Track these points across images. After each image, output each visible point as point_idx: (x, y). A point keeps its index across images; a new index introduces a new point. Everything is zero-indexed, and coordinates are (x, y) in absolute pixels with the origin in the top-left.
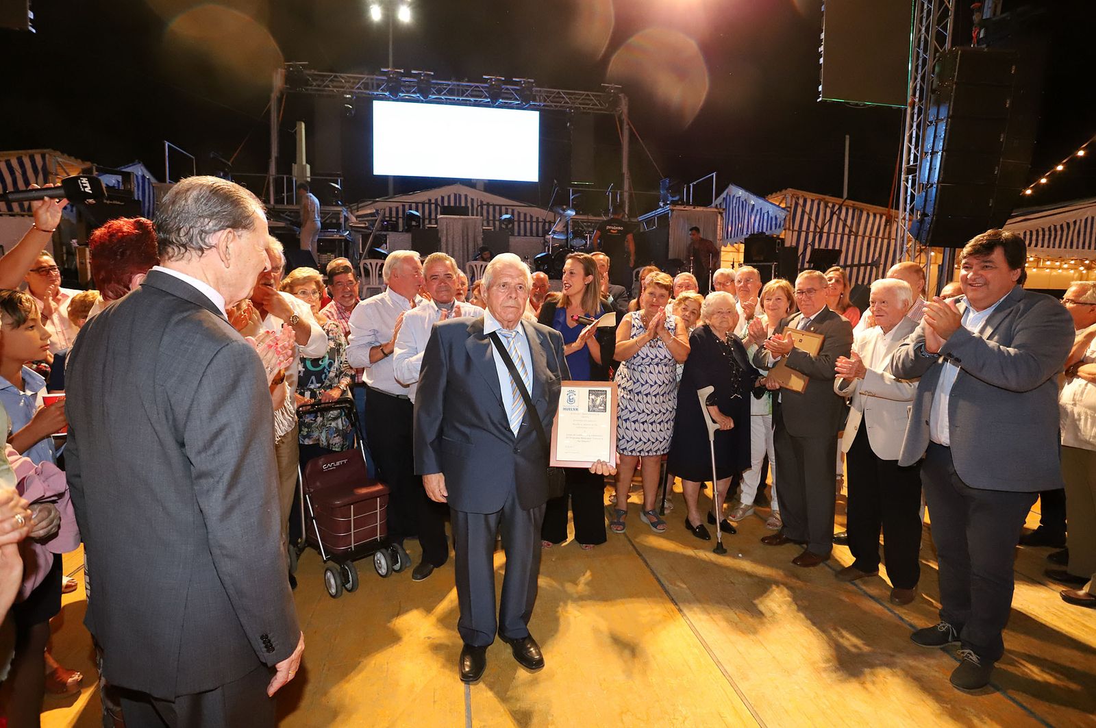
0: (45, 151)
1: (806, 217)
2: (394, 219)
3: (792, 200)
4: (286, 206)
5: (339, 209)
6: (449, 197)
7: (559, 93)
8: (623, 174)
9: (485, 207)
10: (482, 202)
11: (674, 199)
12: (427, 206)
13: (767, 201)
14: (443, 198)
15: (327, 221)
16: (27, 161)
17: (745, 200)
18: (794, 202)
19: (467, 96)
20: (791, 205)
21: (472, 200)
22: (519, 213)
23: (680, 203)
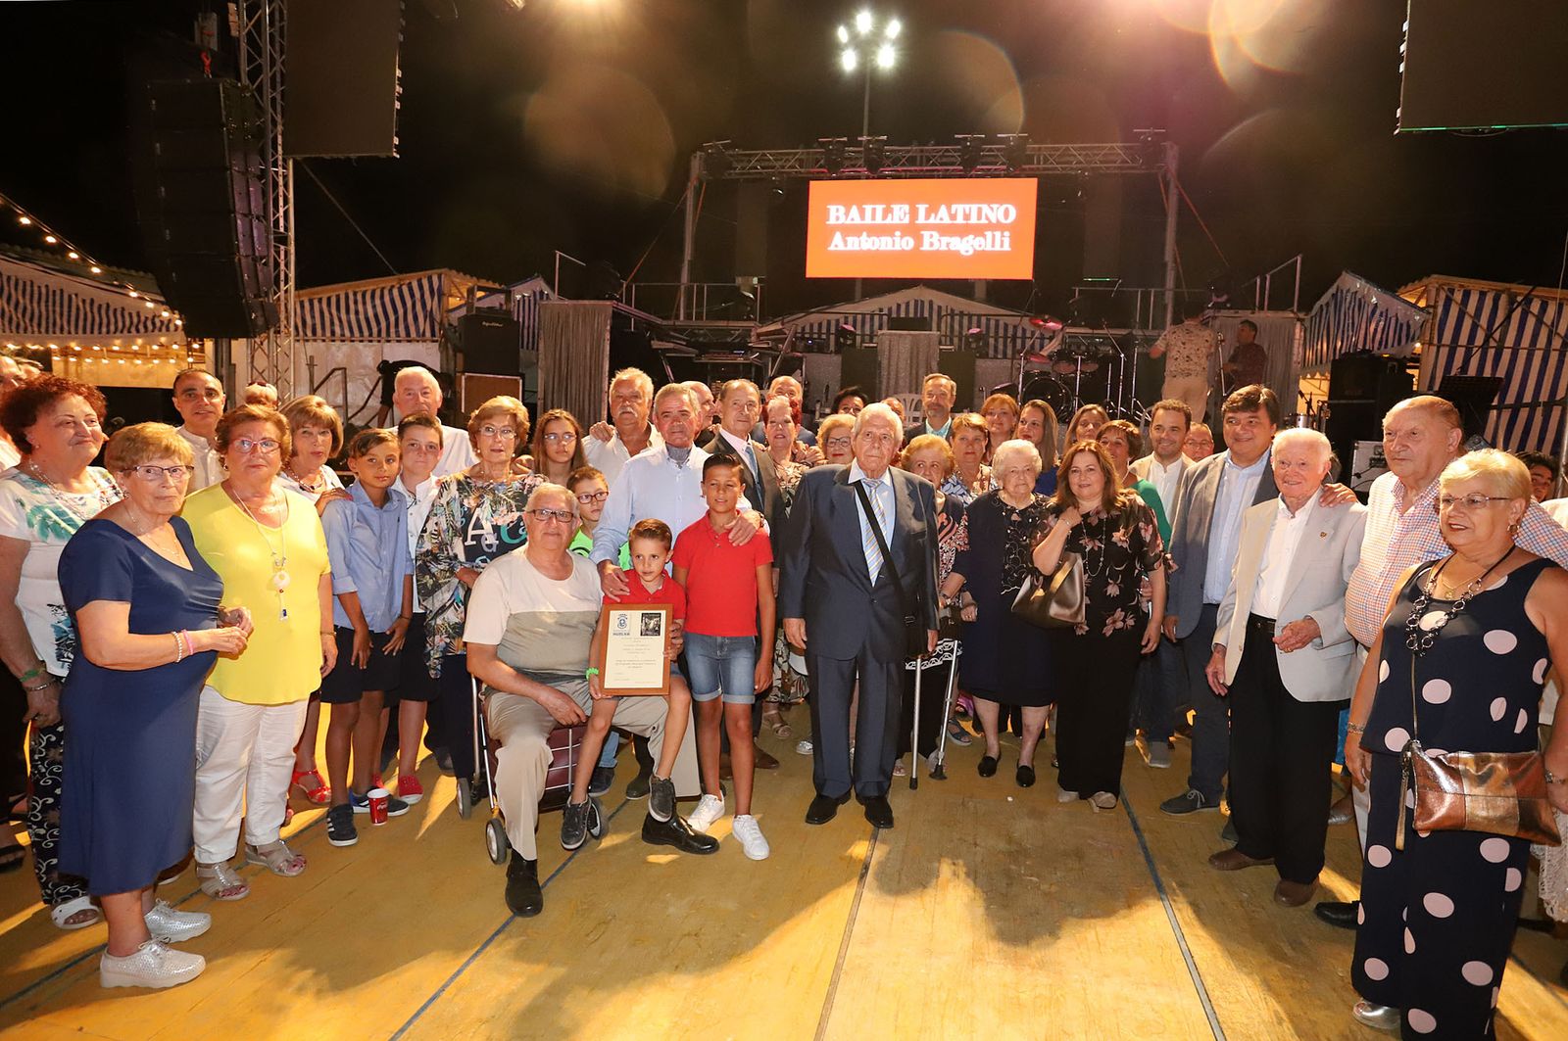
0: (443, 270)
1: (1467, 323)
2: (824, 337)
3: (1437, 294)
4: (694, 322)
5: (752, 324)
6: (908, 304)
7: (1068, 148)
8: (1165, 265)
9: (957, 318)
10: (952, 310)
11: (1219, 300)
12: (876, 318)
13: (1398, 298)
14: (899, 306)
15: (737, 341)
16: (425, 282)
17: (1364, 297)
18: (1443, 295)
19: (934, 164)
20: (1436, 302)
21: (940, 307)
22: (1006, 325)
23: (1228, 305)
